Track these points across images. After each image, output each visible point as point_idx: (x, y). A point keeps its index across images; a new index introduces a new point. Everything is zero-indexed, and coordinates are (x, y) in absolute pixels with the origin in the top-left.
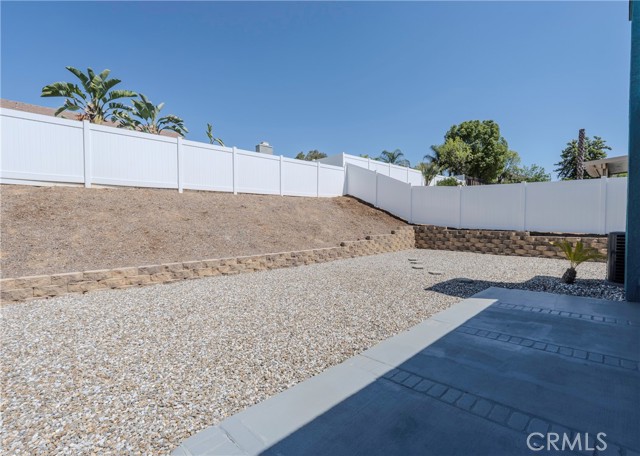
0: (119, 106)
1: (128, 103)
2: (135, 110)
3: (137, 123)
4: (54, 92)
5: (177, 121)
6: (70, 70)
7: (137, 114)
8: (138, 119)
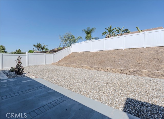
0: (113, 32)
1: (115, 30)
2: (117, 32)
3: (117, 34)
4: (104, 34)
5: (127, 30)
6: (106, 29)
7: (118, 32)
8: (118, 33)
